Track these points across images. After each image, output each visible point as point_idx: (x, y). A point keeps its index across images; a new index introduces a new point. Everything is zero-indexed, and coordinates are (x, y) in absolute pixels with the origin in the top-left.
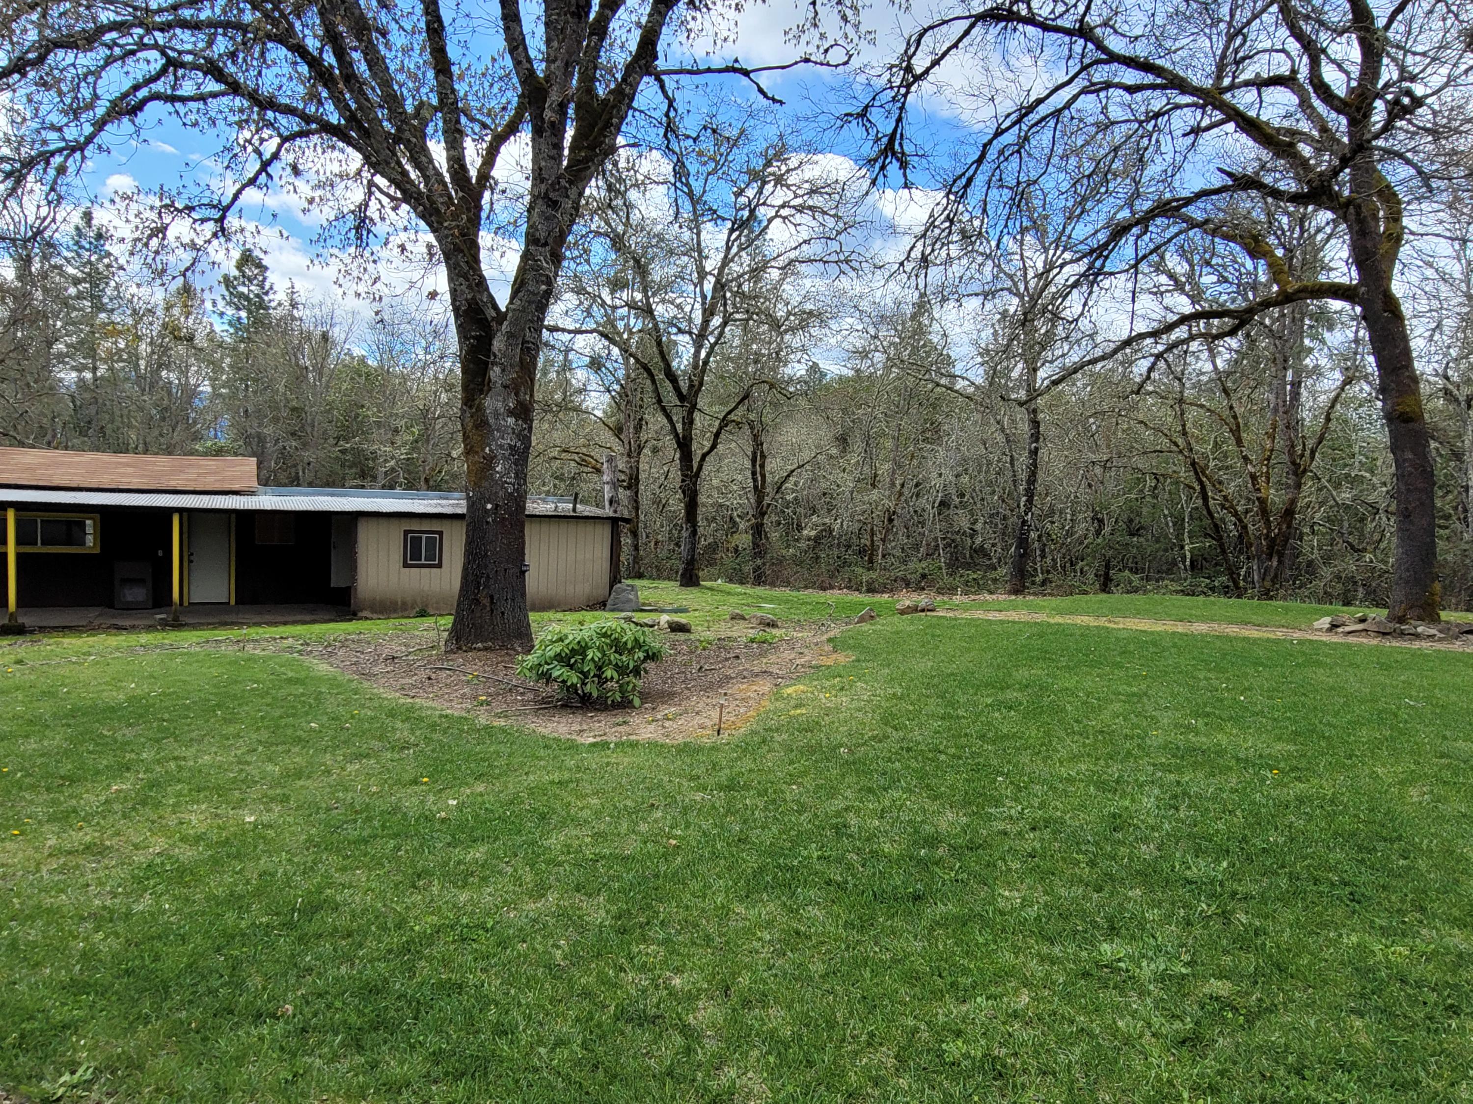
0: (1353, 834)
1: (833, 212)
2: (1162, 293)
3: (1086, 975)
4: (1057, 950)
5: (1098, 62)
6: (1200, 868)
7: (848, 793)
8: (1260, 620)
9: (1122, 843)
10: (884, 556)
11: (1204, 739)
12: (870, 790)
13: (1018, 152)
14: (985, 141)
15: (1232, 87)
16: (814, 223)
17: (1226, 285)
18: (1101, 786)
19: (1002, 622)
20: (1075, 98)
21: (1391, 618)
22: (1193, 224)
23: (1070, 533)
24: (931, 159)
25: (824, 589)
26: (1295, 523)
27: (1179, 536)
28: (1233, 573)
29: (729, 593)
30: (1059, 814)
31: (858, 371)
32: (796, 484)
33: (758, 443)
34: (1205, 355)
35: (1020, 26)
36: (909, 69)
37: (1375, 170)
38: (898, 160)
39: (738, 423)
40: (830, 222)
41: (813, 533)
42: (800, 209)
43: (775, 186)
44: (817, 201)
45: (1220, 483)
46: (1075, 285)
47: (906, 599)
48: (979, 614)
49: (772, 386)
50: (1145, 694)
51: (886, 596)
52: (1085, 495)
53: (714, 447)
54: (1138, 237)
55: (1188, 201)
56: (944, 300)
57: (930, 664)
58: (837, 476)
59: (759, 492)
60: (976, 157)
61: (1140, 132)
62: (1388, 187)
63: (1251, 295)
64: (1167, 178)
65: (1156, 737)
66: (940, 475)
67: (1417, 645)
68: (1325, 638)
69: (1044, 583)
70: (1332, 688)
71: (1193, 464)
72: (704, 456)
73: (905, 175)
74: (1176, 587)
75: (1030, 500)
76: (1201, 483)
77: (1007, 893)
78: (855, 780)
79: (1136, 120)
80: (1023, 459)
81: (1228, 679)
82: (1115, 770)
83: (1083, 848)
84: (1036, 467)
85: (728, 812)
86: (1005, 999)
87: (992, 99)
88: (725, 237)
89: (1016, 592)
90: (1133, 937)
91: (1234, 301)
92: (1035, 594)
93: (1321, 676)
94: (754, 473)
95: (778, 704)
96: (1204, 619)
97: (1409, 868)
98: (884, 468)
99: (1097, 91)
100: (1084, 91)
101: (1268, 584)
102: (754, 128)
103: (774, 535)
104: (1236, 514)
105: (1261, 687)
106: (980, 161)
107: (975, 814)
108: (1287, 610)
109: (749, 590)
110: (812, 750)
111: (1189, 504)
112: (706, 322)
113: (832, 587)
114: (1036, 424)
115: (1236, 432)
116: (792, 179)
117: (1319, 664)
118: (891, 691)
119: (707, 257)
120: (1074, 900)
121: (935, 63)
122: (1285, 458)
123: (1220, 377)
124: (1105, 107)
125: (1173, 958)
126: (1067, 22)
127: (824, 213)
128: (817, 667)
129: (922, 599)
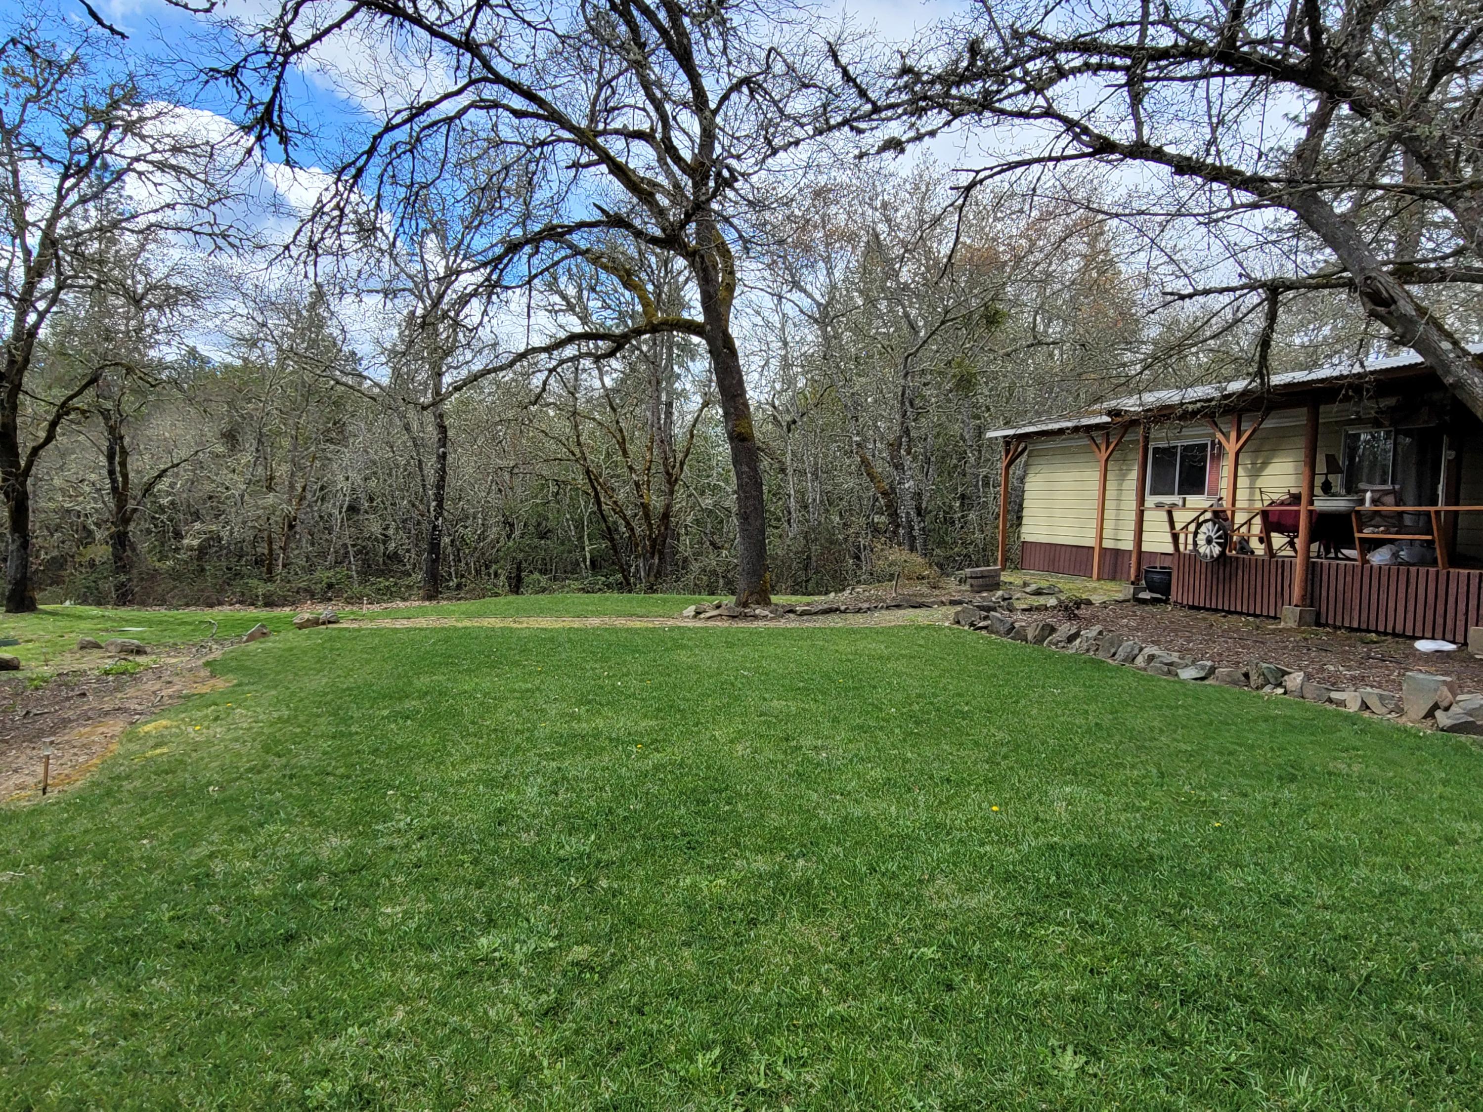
0: (694, 790)
1: (202, 177)
2: (556, 312)
3: (463, 973)
4: (435, 957)
5: (485, 79)
6: (573, 845)
7: (215, 837)
8: (644, 611)
9: (505, 835)
10: (284, 566)
11: (584, 725)
12: (242, 829)
13: (411, 151)
14: (375, 133)
15: (604, 132)
16: (179, 186)
17: (609, 311)
18: (491, 783)
19: (409, 630)
20: (465, 110)
21: (738, 604)
22: (577, 252)
23: (482, 538)
24: (316, 140)
25: (211, 606)
26: (672, 525)
27: (580, 538)
28: (624, 571)
29: (80, 617)
30: (448, 818)
31: (245, 360)
32: (172, 485)
33: (116, 438)
34: (595, 373)
35: (407, 24)
36: (286, 37)
37: (714, 228)
38: (277, 133)
39: (83, 412)
40: (199, 188)
41: (195, 543)
42: (162, 166)
43: (125, 132)
44: (181, 160)
45: (613, 490)
46: (475, 294)
47: (306, 612)
48: (387, 623)
49: (129, 370)
50: (538, 689)
51: (287, 609)
52: (495, 500)
53: (50, 438)
54: (531, 256)
55: (571, 230)
56: (343, 292)
57: (324, 681)
58: (226, 476)
59: (119, 493)
60: (366, 148)
61: (528, 156)
62: (723, 243)
63: (630, 323)
64: (555, 204)
65: (544, 728)
66: (347, 479)
67: (756, 624)
68: (691, 624)
69: (459, 587)
70: (690, 668)
71: (588, 472)
72: (35, 451)
73: (286, 151)
74: (577, 585)
75: (440, 505)
76: (595, 489)
77: (389, 910)
78: (224, 820)
79: (524, 144)
80: (431, 465)
81: (610, 668)
82: (504, 765)
83: (468, 847)
84: (444, 472)
85: (50, 888)
86: (379, 1022)
87: (381, 91)
88: (57, 183)
89: (430, 598)
90: (509, 925)
91: (618, 327)
92: (448, 599)
93: (683, 657)
94: (111, 473)
95: (130, 746)
96: (597, 614)
97: (732, 811)
98: (282, 470)
99: (488, 108)
100: (472, 105)
101: (652, 579)
102: (93, 57)
103: (143, 547)
104: (624, 518)
105: (636, 672)
106: (370, 152)
107: (360, 834)
108: (665, 601)
109: (110, 612)
110: (172, 794)
111: (587, 508)
112: (30, 286)
113: (220, 603)
114: (443, 429)
115: (622, 443)
116: (148, 129)
117: (683, 647)
118: (276, 715)
119: (27, 204)
120: (456, 902)
121: (317, 38)
122: (661, 469)
123: (608, 394)
124: (495, 125)
125: (541, 936)
126: (454, 32)
127: (193, 176)
128: (188, 697)
129: (323, 611)
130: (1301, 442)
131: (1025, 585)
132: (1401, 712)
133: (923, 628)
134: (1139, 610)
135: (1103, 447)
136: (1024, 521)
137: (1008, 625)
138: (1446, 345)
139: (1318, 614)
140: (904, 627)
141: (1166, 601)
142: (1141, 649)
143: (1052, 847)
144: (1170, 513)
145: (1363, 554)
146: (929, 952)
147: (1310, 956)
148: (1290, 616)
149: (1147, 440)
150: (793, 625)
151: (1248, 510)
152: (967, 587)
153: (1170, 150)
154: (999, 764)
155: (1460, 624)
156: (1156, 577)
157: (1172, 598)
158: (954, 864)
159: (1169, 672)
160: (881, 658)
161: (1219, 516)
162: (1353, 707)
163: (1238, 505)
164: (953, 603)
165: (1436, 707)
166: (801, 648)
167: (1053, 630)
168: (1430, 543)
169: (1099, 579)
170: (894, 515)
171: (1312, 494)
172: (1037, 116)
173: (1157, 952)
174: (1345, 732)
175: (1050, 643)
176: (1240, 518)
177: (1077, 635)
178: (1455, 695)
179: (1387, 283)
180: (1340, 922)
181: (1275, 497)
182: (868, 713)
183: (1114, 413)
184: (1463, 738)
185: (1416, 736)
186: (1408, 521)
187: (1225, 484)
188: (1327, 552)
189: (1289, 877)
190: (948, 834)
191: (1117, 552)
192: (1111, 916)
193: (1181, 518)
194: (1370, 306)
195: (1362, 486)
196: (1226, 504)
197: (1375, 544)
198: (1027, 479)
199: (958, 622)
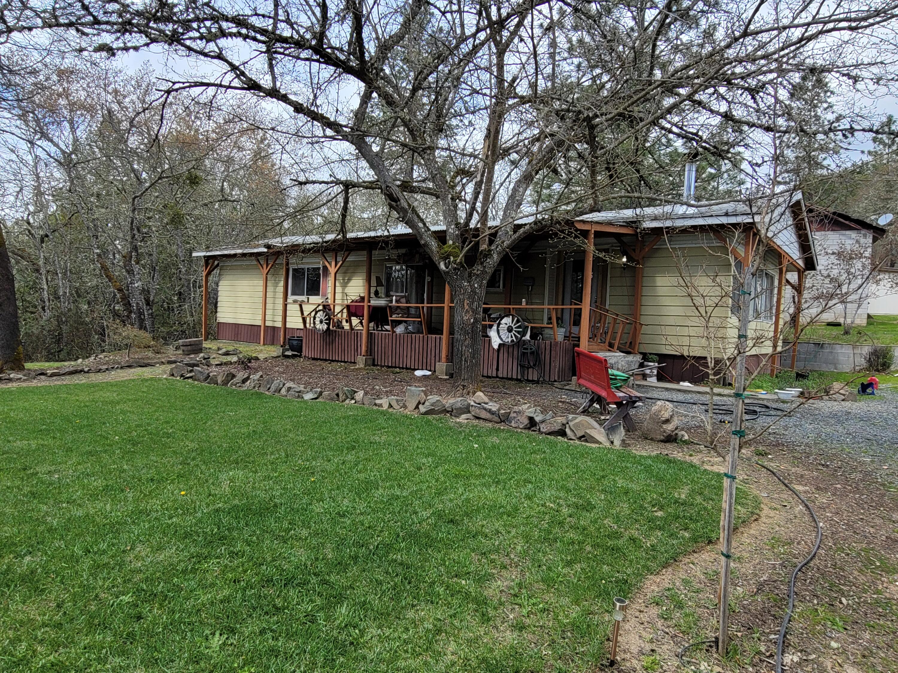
67: (10, 385)
130: (364, 269)
131: (219, 349)
132: (405, 407)
133: (147, 380)
134: (286, 362)
135: (265, 266)
136: (219, 309)
137: (205, 375)
138: (421, 225)
139: (374, 360)
140: (133, 380)
141: (300, 356)
142: (284, 385)
143: (217, 511)
144: (301, 306)
145: (393, 328)
146: (126, 598)
147: (351, 542)
148: (361, 361)
149: (287, 264)
150: (43, 384)
151: (342, 305)
152: (180, 352)
153: (292, 97)
154: (189, 464)
155: (433, 361)
156: (295, 343)
157: (303, 354)
158: (150, 535)
159: (299, 396)
160: (112, 402)
161: (326, 308)
162: (385, 407)
163: (337, 302)
164: (170, 362)
165: (419, 403)
166: (46, 400)
167: (234, 376)
168: (421, 322)
169: (264, 344)
170: (128, 305)
171: (369, 297)
172: (213, 57)
173: (274, 560)
174: (381, 420)
175: (232, 384)
176: (338, 309)
177: (248, 378)
178: (427, 396)
179: (396, 191)
180: (367, 520)
181: (353, 298)
182: (96, 441)
183: (268, 247)
184: (429, 417)
185: (411, 418)
186: (413, 311)
187: (330, 290)
188: (378, 327)
189: (346, 502)
190: (148, 515)
191: (274, 328)
192: (249, 545)
193: (307, 309)
194: (388, 201)
195: (392, 293)
196: (330, 301)
197: (397, 323)
198: (220, 284)
199: (173, 375)
